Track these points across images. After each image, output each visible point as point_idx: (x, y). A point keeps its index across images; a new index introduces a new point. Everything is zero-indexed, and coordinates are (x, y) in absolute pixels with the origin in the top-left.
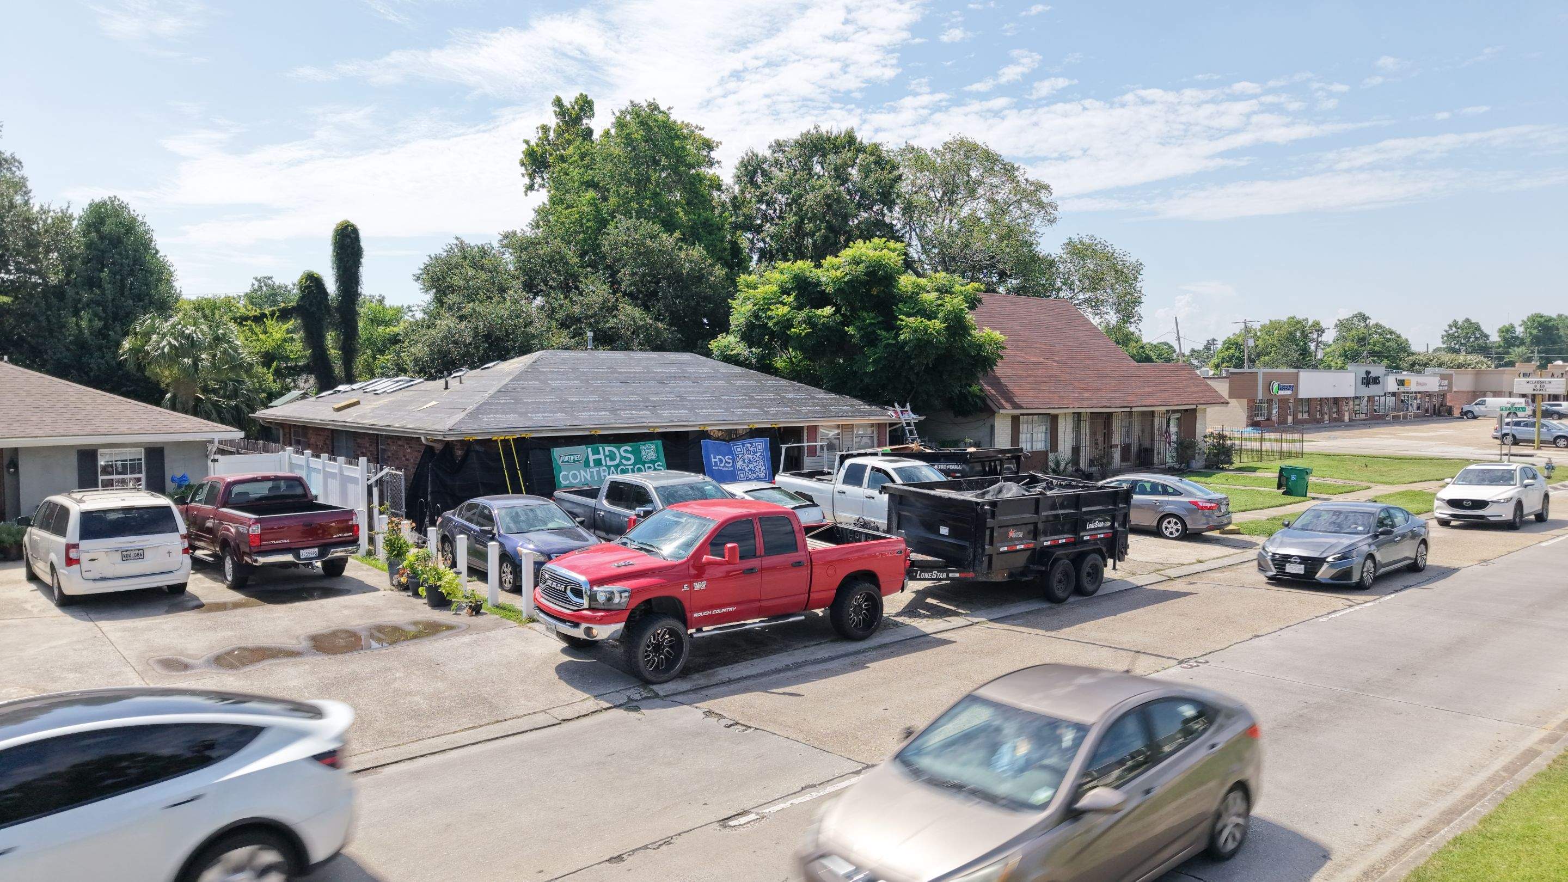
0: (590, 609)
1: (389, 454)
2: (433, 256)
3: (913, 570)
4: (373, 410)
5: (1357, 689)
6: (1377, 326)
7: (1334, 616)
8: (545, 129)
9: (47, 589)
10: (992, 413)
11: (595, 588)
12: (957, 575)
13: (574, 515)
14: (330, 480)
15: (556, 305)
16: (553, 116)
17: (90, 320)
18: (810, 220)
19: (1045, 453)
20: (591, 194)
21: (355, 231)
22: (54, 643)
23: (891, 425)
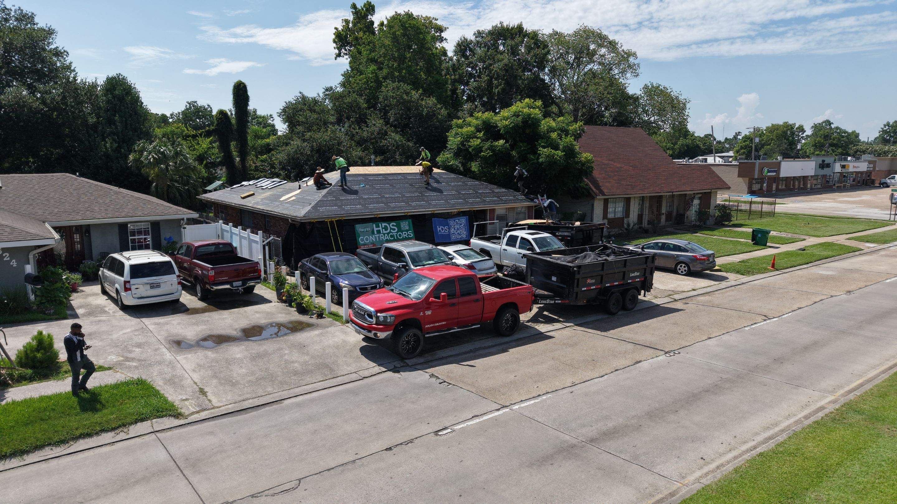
0: (376, 324)
1: (272, 224)
2: (287, 102)
3: (536, 299)
4: (262, 199)
5: (750, 371)
6: (837, 128)
7: (753, 326)
8: (347, 21)
9: (115, 301)
10: (593, 198)
11: (379, 314)
12: (560, 302)
13: (366, 264)
14: (243, 240)
15: (354, 132)
16: (351, 14)
17: (111, 143)
18: (496, 79)
19: (622, 219)
20: (373, 67)
21: (245, 87)
22: (124, 331)
23: (535, 206)
